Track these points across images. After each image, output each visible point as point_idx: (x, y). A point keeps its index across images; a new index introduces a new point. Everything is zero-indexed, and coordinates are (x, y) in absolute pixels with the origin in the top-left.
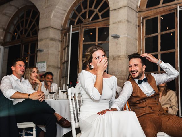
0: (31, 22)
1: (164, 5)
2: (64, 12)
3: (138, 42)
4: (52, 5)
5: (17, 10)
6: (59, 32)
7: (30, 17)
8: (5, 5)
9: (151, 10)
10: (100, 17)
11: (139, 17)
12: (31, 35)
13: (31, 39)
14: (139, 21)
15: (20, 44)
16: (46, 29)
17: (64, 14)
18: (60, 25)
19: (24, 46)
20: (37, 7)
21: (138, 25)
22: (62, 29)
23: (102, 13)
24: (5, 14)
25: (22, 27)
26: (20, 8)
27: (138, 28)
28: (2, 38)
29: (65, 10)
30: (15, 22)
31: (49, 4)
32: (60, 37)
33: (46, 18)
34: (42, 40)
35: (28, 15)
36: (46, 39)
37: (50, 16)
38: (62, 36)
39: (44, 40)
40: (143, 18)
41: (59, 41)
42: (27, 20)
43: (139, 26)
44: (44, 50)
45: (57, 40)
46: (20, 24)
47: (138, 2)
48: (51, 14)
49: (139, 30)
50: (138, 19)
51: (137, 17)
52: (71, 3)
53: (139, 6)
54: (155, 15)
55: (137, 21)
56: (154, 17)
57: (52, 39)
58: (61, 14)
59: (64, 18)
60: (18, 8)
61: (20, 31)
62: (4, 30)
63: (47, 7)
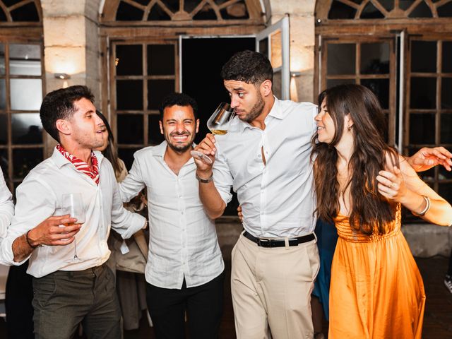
1: (151, 23)
3: (103, 86)
9: (126, 27)
10: (10, 18)
11: (102, 37)
14: (103, 43)
21: (100, 51)
23: (13, 7)
27: (100, 57)
40: (111, 41)
43: (102, 54)
47: (99, 5)
49: (104, 62)
50: (99, 40)
51: (98, 36)
53: (101, 12)
54: (136, 41)
55: (99, 45)
56: (134, 43)
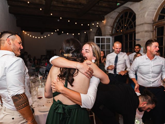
0: (128, 20)
2: (154, 10)
4: (145, 8)
5: (118, 14)
6: (151, 25)
7: (128, 17)
8: (111, 13)
12: (129, 29)
13: (129, 31)
15: (122, 34)
16: (142, 25)
17: (155, 12)
18: (152, 20)
19: (124, 36)
20: (134, 11)
22: (153, 23)
24: (111, 18)
25: (123, 24)
26: (120, 12)
28: (110, 32)
29: (156, 8)
30: (117, 21)
31: (143, 7)
32: (152, 28)
33: (141, 17)
34: (138, 32)
35: (126, 16)
36: (142, 32)
37: (144, 16)
38: (153, 27)
39: (140, 33)
41: (151, 31)
42: (125, 20)
44: (141, 39)
45: (149, 31)
46: (121, 22)
48: (145, 14)
52: (161, 2)
57: (146, 31)
58: (153, 12)
59: (155, 14)
60: (119, 12)
61: (121, 26)
62: (111, 27)
63: (142, 10)
